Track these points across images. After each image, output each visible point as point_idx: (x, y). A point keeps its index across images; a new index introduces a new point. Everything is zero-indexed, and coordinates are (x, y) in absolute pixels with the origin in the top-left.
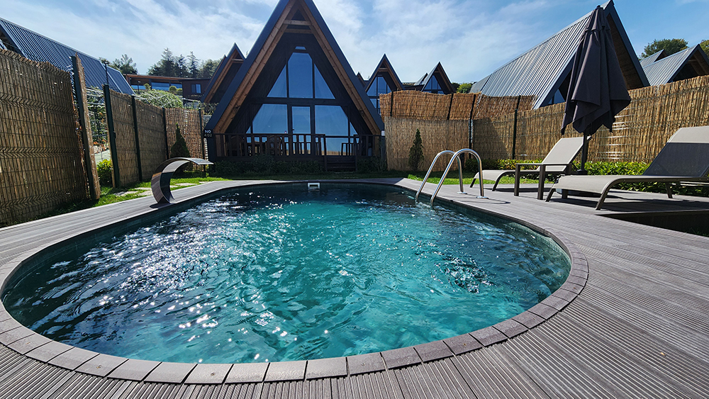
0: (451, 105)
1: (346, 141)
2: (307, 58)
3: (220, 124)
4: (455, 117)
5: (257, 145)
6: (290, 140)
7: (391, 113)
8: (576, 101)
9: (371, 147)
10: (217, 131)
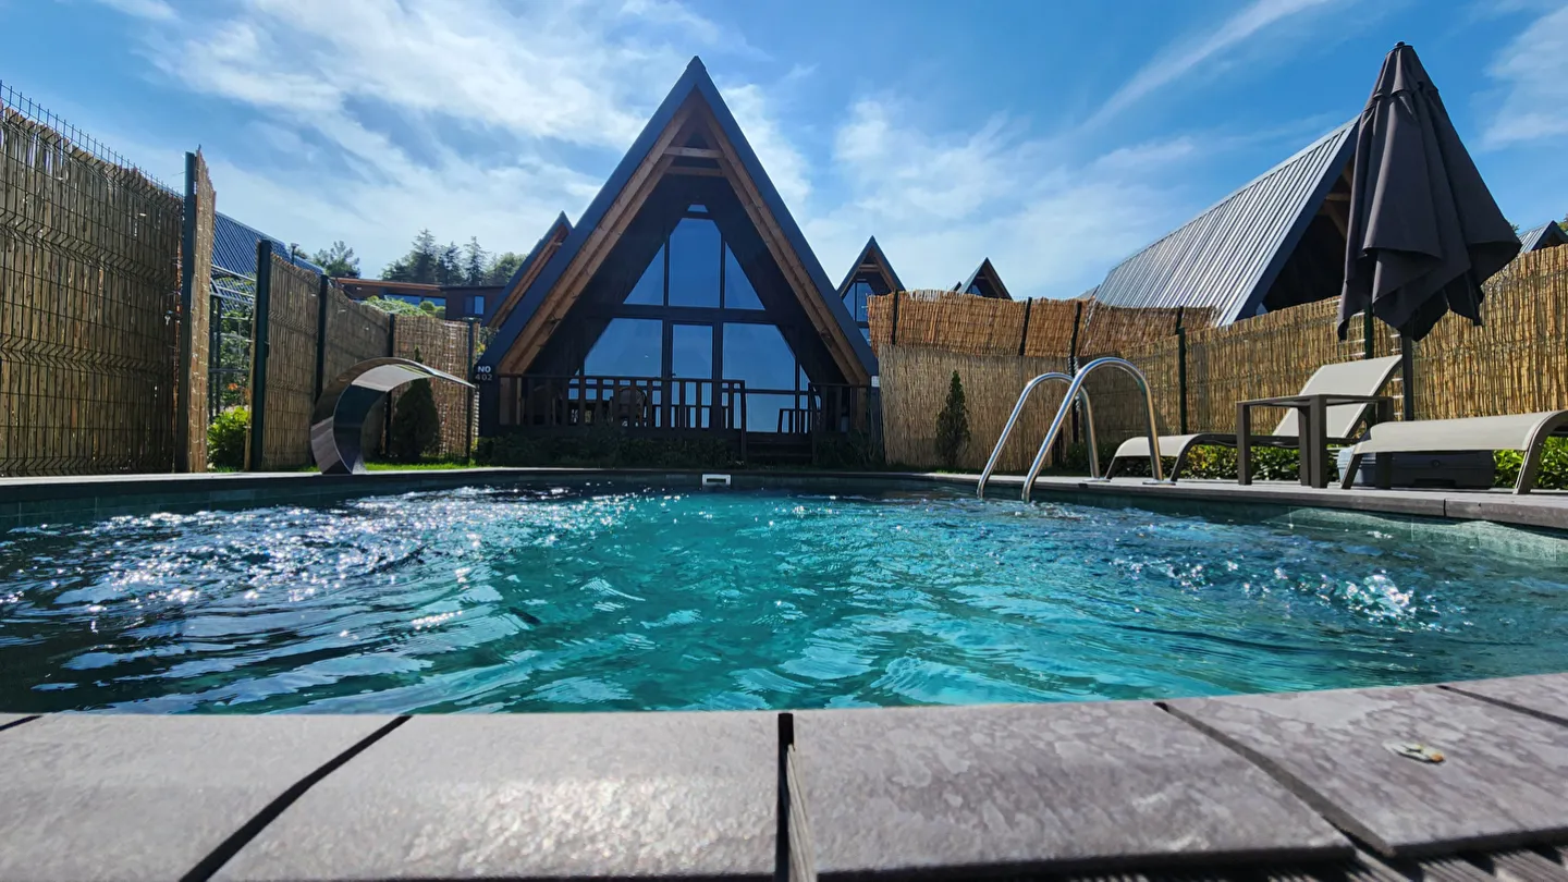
0: (1026, 324)
3: (513, 356)
4: (1037, 350)
5: (590, 406)
7: (893, 337)
8: (1373, 253)
10: (505, 368)
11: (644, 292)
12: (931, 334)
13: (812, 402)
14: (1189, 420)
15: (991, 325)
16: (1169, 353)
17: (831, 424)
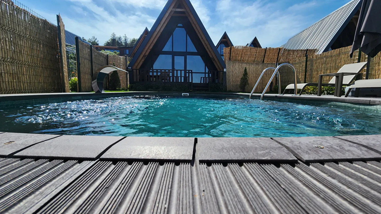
0: (265, 54)
1: (203, 75)
2: (183, 31)
3: (136, 64)
7: (230, 58)
11: (167, 48)
13: (209, 75)
14: (306, 79)
15: (256, 55)
16: (303, 62)
17: (214, 81)
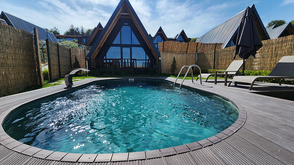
0: (188, 47)
1: (145, 61)
2: (129, 28)
3: (93, 55)
4: (190, 52)
5: (108, 63)
6: (122, 61)
7: (163, 50)
8: (240, 45)
9: (155, 64)
10: (92, 57)
11: (116, 41)
12: (170, 50)
15: (181, 47)
16: (213, 53)
17: (152, 66)
